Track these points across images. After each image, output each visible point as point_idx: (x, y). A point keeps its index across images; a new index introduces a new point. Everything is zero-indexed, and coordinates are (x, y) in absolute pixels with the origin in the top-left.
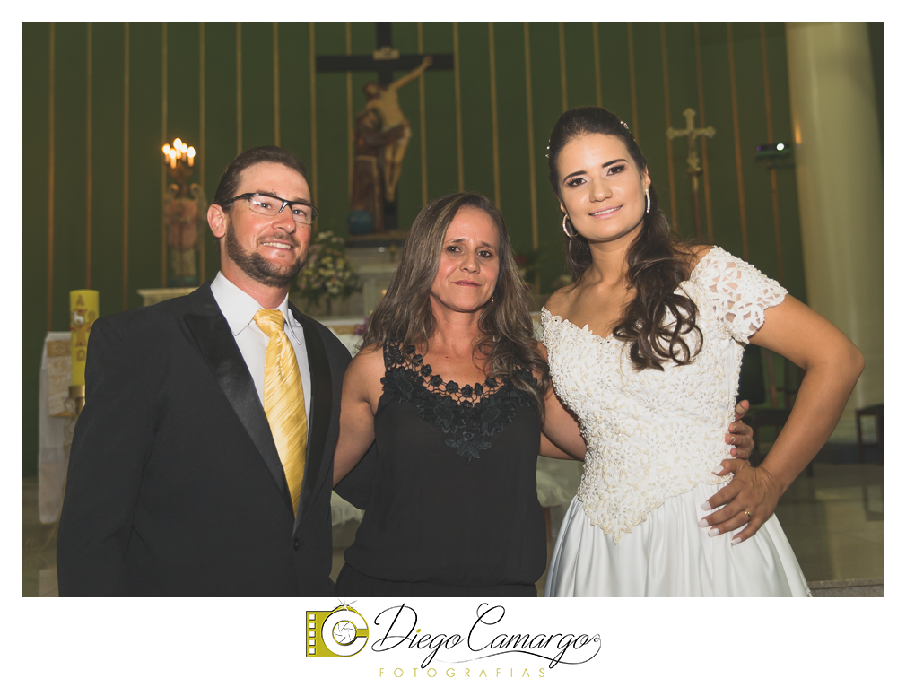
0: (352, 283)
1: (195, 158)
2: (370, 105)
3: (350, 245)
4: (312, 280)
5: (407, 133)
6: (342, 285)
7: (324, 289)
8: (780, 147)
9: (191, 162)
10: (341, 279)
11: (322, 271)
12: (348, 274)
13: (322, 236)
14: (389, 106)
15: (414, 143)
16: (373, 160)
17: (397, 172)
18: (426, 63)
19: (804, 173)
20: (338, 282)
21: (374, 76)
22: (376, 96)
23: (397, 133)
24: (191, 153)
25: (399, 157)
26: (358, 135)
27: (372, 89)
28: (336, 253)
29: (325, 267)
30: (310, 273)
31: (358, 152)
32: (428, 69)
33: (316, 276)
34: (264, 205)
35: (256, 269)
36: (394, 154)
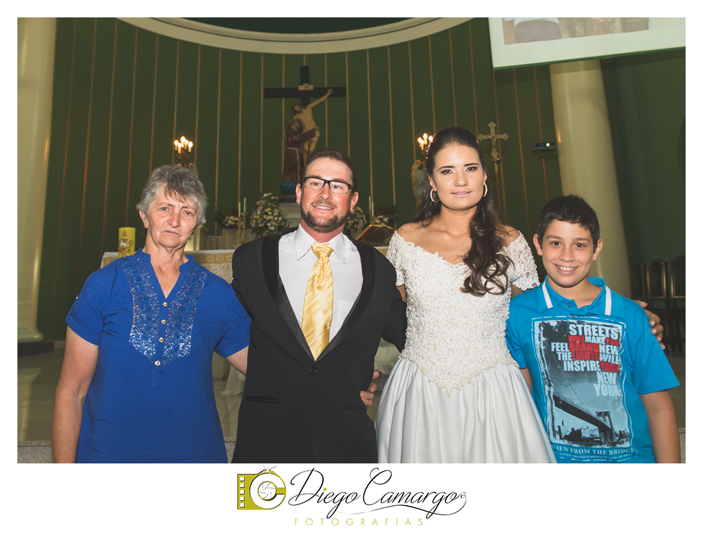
0: (283, 224)
1: (193, 148)
2: (295, 117)
3: (282, 201)
4: (259, 221)
5: (318, 134)
6: (277, 225)
7: (266, 227)
8: (548, 145)
9: (190, 150)
10: (276, 221)
11: (265, 216)
12: (280, 218)
13: (265, 195)
14: (307, 118)
15: (321, 139)
16: (297, 149)
18: (329, 93)
19: (562, 159)
20: (274, 223)
21: (298, 100)
22: (300, 112)
23: (312, 133)
24: (191, 145)
25: (312, 149)
26: (288, 135)
27: (297, 108)
28: (273, 205)
29: (267, 214)
30: (258, 217)
31: (288, 145)
32: (330, 96)
33: (262, 219)
34: (316, 184)
35: (310, 222)
36: (309, 146)
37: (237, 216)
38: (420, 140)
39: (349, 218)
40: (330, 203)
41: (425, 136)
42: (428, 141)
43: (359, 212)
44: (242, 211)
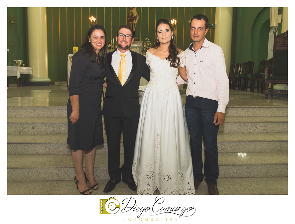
1: (96, 21)
2: (130, 11)
5: (138, 17)
8: (212, 25)
9: (95, 21)
14: (134, 11)
16: (131, 23)
17: (136, 26)
19: (216, 30)
23: (136, 17)
24: (95, 19)
25: (136, 22)
26: (128, 17)
31: (128, 21)
34: (122, 36)
35: (120, 47)
36: (135, 22)
37: (111, 45)
38: (171, 21)
39: (147, 46)
40: (126, 41)
41: (173, 20)
42: (174, 22)
43: (150, 45)
44: (113, 43)
